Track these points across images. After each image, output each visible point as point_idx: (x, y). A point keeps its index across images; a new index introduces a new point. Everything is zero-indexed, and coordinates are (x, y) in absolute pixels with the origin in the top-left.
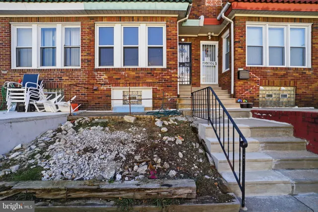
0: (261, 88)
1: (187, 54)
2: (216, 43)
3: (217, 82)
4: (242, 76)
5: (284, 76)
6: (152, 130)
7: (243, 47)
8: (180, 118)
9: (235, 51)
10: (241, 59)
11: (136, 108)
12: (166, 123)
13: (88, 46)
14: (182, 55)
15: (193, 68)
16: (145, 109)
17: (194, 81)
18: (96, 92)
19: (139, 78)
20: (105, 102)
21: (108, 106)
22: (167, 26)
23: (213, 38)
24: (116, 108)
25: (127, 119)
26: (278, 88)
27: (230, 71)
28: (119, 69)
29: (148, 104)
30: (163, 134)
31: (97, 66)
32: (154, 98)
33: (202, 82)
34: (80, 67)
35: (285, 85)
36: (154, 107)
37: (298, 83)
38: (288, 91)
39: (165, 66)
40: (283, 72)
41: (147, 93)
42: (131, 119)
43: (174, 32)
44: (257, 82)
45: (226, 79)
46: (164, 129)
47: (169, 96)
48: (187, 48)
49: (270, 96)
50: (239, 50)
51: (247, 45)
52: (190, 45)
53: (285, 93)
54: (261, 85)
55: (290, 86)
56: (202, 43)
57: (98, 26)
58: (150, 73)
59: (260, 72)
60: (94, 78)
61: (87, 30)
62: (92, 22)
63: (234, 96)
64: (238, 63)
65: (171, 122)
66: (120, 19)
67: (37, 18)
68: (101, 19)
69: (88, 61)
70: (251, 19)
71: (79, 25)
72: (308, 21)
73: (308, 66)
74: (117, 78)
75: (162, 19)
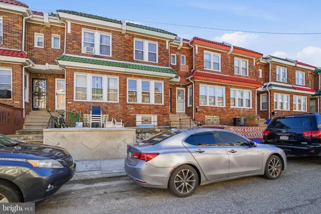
0: (206, 116)
2: (184, 89)
3: (184, 111)
4: (198, 110)
5: (215, 111)
7: (198, 96)
9: (195, 98)
10: (197, 102)
13: (123, 90)
15: (172, 103)
16: (153, 126)
18: (128, 117)
19: (150, 110)
20: (133, 122)
21: (135, 125)
22: (164, 83)
23: (183, 86)
24: (138, 126)
26: (213, 116)
27: (193, 107)
28: (140, 105)
29: (155, 124)
31: (128, 102)
32: (158, 121)
33: (177, 111)
34: (118, 102)
35: (216, 115)
36: (158, 125)
37: (221, 114)
38: (216, 118)
39: (163, 104)
40: (215, 109)
41: (154, 118)
44: (204, 113)
45: (190, 111)
47: (166, 120)
49: (209, 120)
50: (197, 98)
51: (200, 95)
52: (171, 89)
56: (177, 88)
57: (128, 79)
58: (157, 107)
59: (205, 108)
60: (127, 108)
61: (122, 81)
62: (125, 77)
63: (194, 120)
64: (196, 104)
66: (141, 77)
67: (92, 71)
68: (131, 76)
69: (123, 99)
70: (202, 83)
71: (118, 78)
72: (224, 85)
73: (224, 106)
74: (139, 109)
75: (162, 79)
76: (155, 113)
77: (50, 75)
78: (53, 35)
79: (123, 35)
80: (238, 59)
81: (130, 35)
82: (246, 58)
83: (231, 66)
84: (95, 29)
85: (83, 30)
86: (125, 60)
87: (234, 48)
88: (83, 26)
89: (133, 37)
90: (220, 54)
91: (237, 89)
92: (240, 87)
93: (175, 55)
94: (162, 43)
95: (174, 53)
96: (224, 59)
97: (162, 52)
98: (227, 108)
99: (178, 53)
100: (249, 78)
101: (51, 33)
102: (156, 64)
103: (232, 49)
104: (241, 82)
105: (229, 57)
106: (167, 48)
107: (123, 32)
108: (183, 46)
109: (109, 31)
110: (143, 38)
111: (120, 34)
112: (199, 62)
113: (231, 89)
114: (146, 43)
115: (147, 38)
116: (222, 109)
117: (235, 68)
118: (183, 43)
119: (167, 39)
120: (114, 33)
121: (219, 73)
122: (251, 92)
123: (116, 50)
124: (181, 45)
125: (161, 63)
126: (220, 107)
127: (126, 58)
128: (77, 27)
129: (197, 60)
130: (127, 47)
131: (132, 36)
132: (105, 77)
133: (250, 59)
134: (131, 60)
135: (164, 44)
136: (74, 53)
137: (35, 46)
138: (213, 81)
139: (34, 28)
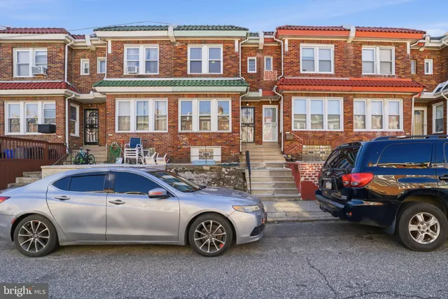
0: (304, 146)
1: (251, 116)
2: (276, 107)
3: (277, 140)
4: (288, 138)
5: (321, 137)
6: (220, 173)
7: (290, 116)
8: (237, 168)
10: (287, 125)
11: (210, 162)
12: (228, 170)
13: (173, 115)
14: (247, 117)
15: (256, 128)
16: (216, 162)
17: (257, 140)
18: (179, 150)
20: (186, 157)
21: (189, 161)
22: (232, 101)
23: (273, 103)
24: (194, 162)
25: (205, 168)
26: (318, 147)
27: (282, 133)
28: (197, 133)
29: (219, 159)
30: (226, 175)
31: (180, 131)
32: (222, 154)
33: (264, 140)
34: (167, 131)
35: (323, 145)
36: (222, 161)
37: (333, 143)
38: (325, 148)
39: (230, 131)
40: (321, 135)
41: (217, 151)
42: (208, 168)
43: (237, 105)
44: (300, 142)
46: (226, 173)
47: (233, 154)
48: (251, 111)
49: (311, 152)
50: (287, 118)
51: (293, 114)
52: (254, 108)
53: (324, 150)
54: (304, 144)
55: (326, 145)
56: (264, 106)
57: (180, 101)
58: (220, 136)
59: (304, 135)
60: (178, 139)
61: (172, 104)
62: (175, 98)
63: (283, 153)
64: (286, 128)
65: (231, 169)
66: (197, 96)
67: (136, 96)
68: (183, 96)
69: (173, 126)
70: (295, 95)
71: (166, 100)
72: (340, 95)
73: (342, 129)
74: (195, 139)
75: (228, 96)
76: (218, 144)
77: (100, 104)
78: (98, 58)
79: (173, 43)
80: (371, 47)
81: (181, 42)
82: (390, 44)
83: (354, 62)
84: (138, 42)
85: (126, 47)
86: (175, 76)
87: (357, 30)
88: (125, 42)
89: (186, 44)
90: (333, 46)
91: (369, 99)
92: (375, 96)
93: (255, 58)
94: (228, 44)
95: (253, 56)
96: (340, 51)
97: (227, 57)
98: (346, 132)
99: (259, 55)
100: (396, 79)
101: (96, 56)
102: (220, 76)
103: (353, 34)
104: (378, 87)
105: (351, 48)
106: (236, 50)
107: (173, 40)
108: (265, 42)
109: (154, 42)
110: (200, 42)
111: (169, 43)
112: (292, 63)
113: (355, 100)
114: (205, 49)
115: (205, 42)
116: (336, 135)
117: (363, 64)
118: (265, 39)
119: (235, 37)
120: (161, 43)
121: (331, 75)
122: (401, 101)
123: (164, 65)
124: (261, 41)
125: (227, 73)
126: (331, 132)
127: (177, 73)
128: (119, 44)
129: (288, 61)
130: (179, 58)
131: (185, 42)
132: (151, 101)
133: (397, 45)
134: (184, 74)
135: (231, 45)
136: (115, 76)
137: (81, 74)
138: (314, 90)
139: (80, 54)
